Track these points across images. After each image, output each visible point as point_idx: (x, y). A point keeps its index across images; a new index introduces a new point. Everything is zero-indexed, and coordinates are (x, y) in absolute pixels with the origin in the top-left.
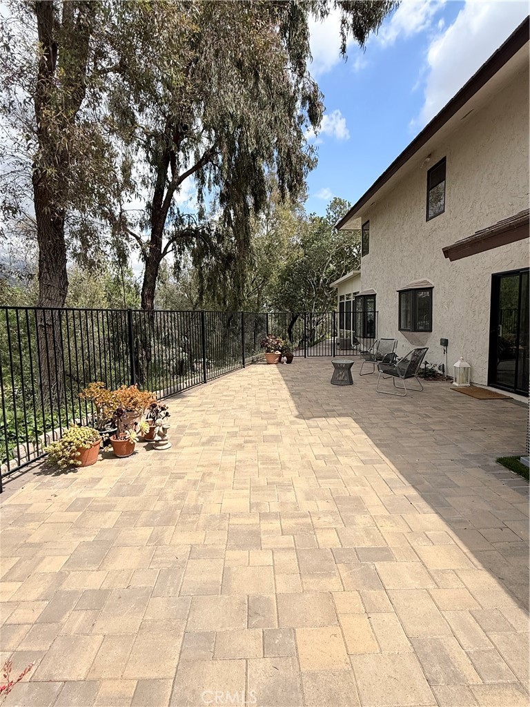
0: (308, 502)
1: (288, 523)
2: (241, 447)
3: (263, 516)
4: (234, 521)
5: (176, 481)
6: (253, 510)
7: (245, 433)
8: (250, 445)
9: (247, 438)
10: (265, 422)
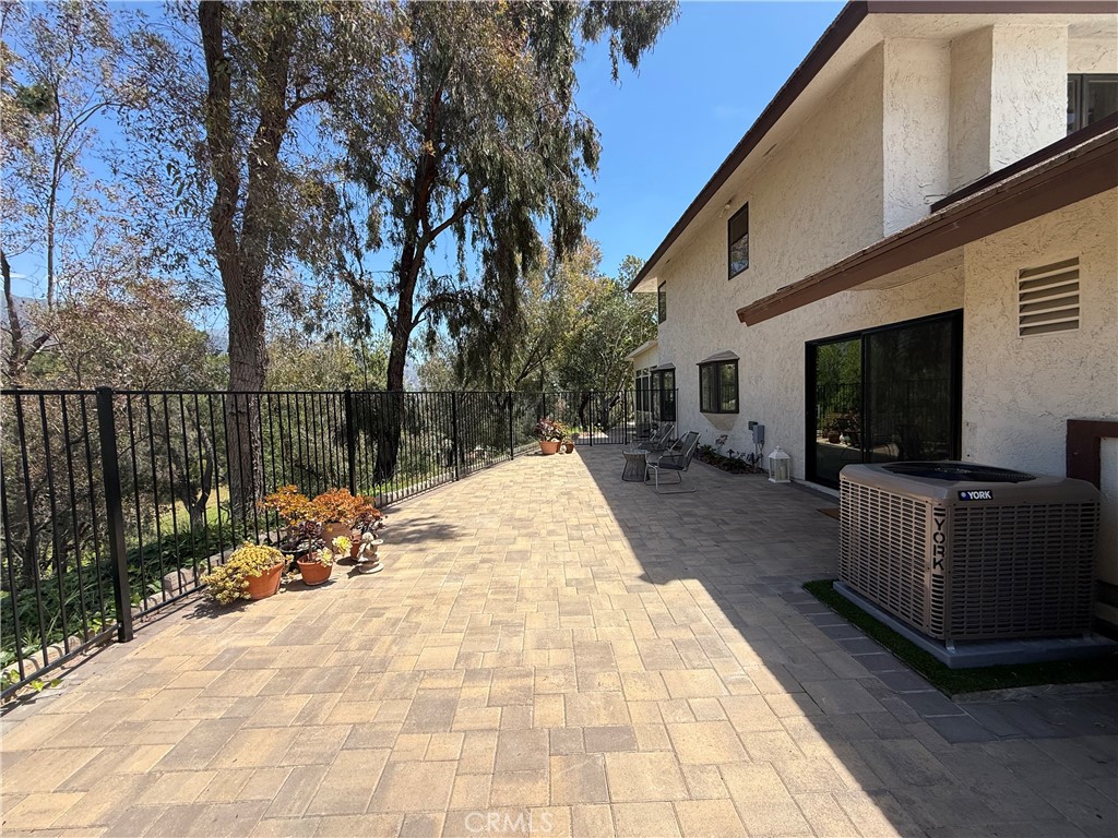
0: (539, 651)
1: (501, 686)
2: (474, 567)
3: (472, 675)
4: (428, 684)
5: (371, 621)
6: (459, 666)
7: (485, 549)
8: (486, 565)
9: (485, 556)
10: (516, 532)
